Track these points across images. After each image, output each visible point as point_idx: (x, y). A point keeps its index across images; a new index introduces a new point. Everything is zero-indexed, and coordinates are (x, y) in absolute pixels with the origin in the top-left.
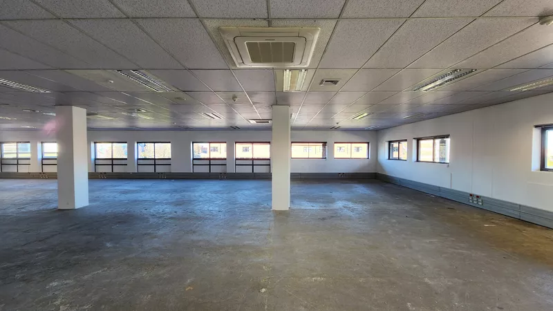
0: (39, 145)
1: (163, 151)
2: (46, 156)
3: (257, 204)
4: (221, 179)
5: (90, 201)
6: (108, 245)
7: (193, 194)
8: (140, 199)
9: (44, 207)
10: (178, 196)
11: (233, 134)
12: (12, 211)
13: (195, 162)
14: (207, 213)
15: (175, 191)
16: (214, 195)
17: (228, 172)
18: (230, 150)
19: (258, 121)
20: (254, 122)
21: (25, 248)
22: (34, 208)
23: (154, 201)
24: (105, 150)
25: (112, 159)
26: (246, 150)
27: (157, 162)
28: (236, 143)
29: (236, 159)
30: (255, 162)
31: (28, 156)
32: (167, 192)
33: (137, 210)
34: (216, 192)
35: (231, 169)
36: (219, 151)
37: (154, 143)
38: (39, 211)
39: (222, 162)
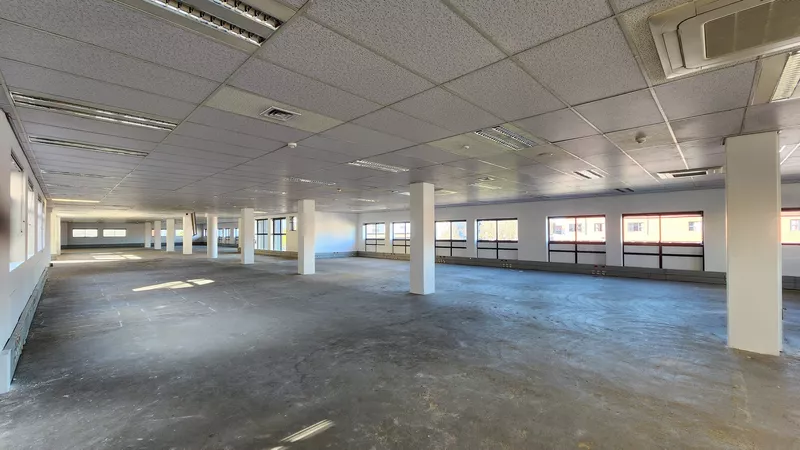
0: (391, 225)
1: (509, 230)
2: (396, 237)
3: (686, 329)
4: (596, 275)
5: (437, 288)
6: (463, 344)
7: (554, 295)
8: (486, 292)
9: (399, 289)
10: (533, 294)
11: (619, 200)
12: (377, 289)
13: (553, 247)
14: (586, 327)
15: (527, 287)
16: (591, 301)
17: (608, 264)
18: (613, 229)
19: (677, 173)
20: (670, 176)
21: (391, 328)
22: (392, 289)
23: (503, 298)
24: (445, 230)
25: (451, 241)
26: (636, 228)
27: (500, 245)
28: (624, 215)
29: (625, 244)
30: (665, 250)
31: (383, 237)
32: (516, 287)
33: (486, 306)
34: (594, 296)
35: (613, 260)
36: (583, 230)
37: (497, 220)
38: (395, 293)
39: (598, 249)
